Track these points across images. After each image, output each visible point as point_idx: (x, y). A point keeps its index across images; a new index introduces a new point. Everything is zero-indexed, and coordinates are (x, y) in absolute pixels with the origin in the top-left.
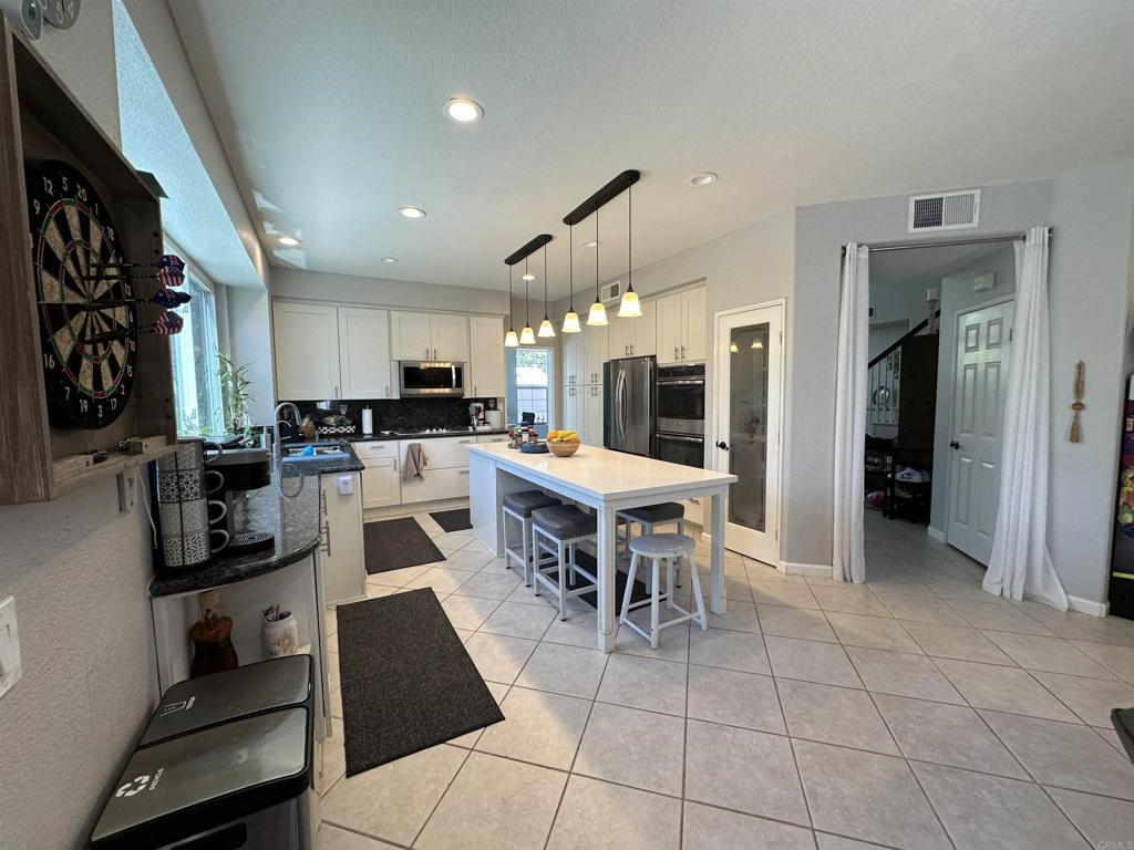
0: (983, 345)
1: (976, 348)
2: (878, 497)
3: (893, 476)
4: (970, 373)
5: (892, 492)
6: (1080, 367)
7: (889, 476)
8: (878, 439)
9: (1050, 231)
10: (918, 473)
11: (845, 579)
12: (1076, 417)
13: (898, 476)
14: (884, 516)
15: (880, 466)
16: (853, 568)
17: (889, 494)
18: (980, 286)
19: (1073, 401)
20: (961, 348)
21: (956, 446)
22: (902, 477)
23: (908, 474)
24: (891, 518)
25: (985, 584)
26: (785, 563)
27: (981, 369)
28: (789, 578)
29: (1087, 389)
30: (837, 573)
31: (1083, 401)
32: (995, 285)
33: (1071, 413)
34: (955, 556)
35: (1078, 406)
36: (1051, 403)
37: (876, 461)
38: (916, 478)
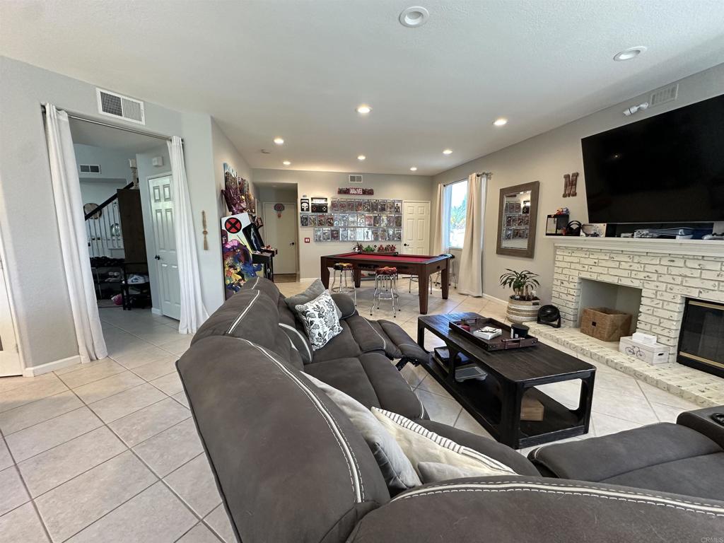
0: (162, 200)
1: (159, 200)
2: (119, 298)
3: (126, 282)
4: (159, 214)
5: (127, 292)
6: (203, 213)
7: (124, 282)
8: (114, 260)
9: (182, 140)
10: (141, 278)
11: (92, 360)
12: (205, 238)
13: (130, 281)
14: (124, 309)
15: (118, 278)
16: (97, 350)
17: (125, 294)
18: (156, 164)
19: (203, 230)
20: (153, 201)
21: (158, 258)
22: (132, 281)
23: (136, 279)
24: (129, 309)
25: (180, 330)
26: (32, 369)
27: (164, 213)
28: (38, 379)
29: (207, 224)
30: (84, 357)
31: (207, 230)
32: (163, 164)
33: (203, 236)
34: (167, 321)
35: (205, 233)
36: (194, 226)
37: (115, 274)
38: (141, 281)
